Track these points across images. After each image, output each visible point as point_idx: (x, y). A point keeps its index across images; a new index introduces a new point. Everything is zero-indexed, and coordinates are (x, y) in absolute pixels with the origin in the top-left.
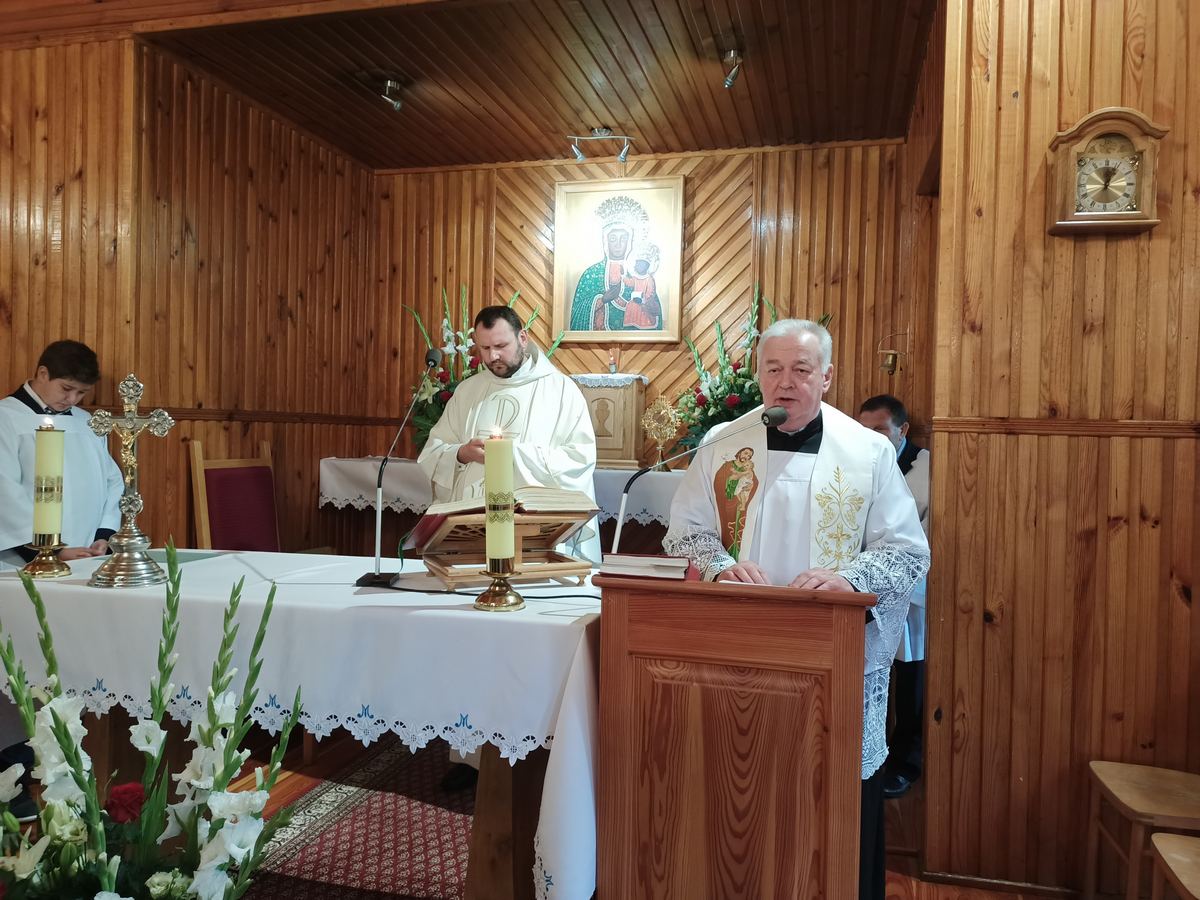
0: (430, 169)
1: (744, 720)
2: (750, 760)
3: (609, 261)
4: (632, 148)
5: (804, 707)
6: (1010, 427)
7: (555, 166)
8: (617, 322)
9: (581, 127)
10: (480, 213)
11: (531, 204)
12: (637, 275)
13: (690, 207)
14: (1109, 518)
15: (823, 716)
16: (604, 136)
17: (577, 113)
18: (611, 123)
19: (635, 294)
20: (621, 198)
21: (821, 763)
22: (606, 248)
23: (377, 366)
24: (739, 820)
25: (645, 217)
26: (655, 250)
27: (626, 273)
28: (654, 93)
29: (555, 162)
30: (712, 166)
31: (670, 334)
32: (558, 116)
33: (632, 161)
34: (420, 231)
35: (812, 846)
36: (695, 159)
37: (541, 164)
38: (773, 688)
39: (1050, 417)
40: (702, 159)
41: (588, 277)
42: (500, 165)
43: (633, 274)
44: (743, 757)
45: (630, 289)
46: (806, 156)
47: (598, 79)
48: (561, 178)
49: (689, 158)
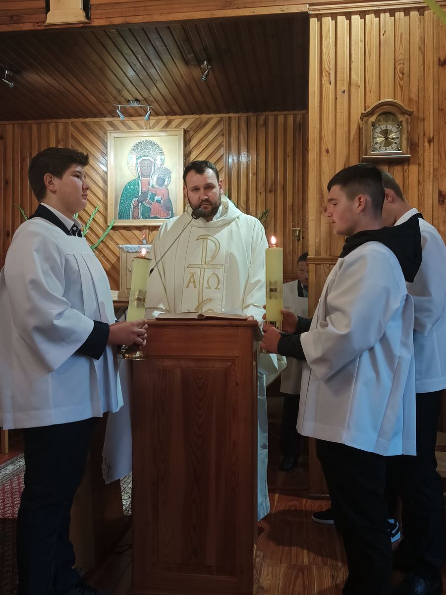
3: (141, 177)
4: (153, 112)
7: (107, 121)
8: (146, 214)
9: (122, 99)
11: (93, 144)
12: (158, 187)
13: (187, 148)
16: (135, 105)
17: (119, 91)
18: (140, 97)
19: (157, 197)
20: (147, 141)
22: (139, 170)
25: (162, 153)
26: (168, 172)
27: (151, 186)
28: (164, 82)
29: (107, 119)
30: (200, 124)
32: (108, 94)
33: (153, 120)
36: (190, 120)
37: (98, 120)
40: (193, 120)
41: (128, 187)
42: (73, 120)
43: (155, 186)
45: (154, 195)
46: (253, 119)
47: (131, 73)
48: (111, 129)
49: (186, 119)
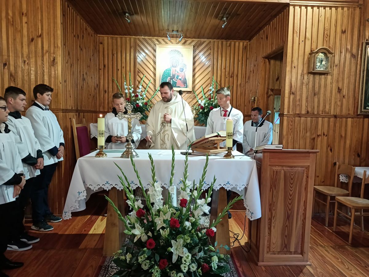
0: (116, 36)
1: (292, 177)
2: (293, 184)
3: (172, 67)
5: (303, 173)
6: (299, 116)
7: (156, 39)
8: (174, 85)
10: (132, 50)
14: (318, 135)
15: (307, 175)
16: (176, 33)
19: (179, 78)
20: (175, 50)
21: (306, 184)
22: (171, 64)
23: (99, 95)
24: (290, 196)
25: (182, 56)
26: (185, 65)
27: (177, 72)
30: (200, 43)
31: (190, 89)
34: (113, 55)
35: (304, 200)
36: (196, 40)
37: (151, 38)
38: (298, 170)
39: (307, 114)
41: (166, 72)
42: (138, 37)
43: (179, 72)
44: (292, 184)
45: (178, 76)
46: (224, 43)
49: (194, 40)
